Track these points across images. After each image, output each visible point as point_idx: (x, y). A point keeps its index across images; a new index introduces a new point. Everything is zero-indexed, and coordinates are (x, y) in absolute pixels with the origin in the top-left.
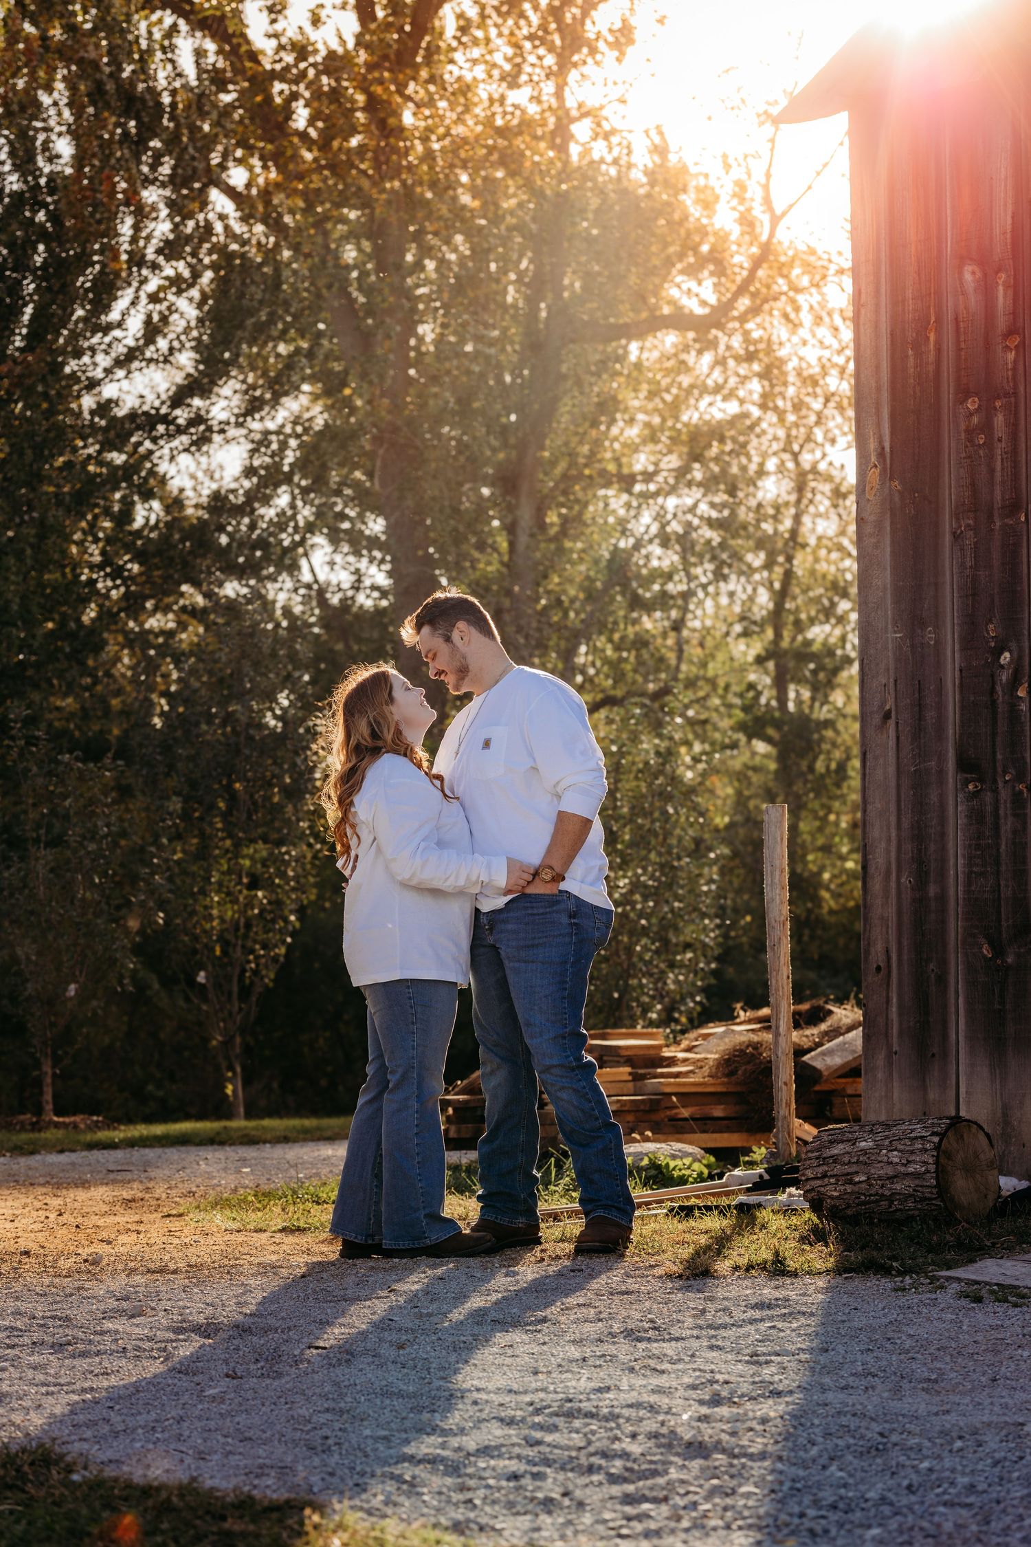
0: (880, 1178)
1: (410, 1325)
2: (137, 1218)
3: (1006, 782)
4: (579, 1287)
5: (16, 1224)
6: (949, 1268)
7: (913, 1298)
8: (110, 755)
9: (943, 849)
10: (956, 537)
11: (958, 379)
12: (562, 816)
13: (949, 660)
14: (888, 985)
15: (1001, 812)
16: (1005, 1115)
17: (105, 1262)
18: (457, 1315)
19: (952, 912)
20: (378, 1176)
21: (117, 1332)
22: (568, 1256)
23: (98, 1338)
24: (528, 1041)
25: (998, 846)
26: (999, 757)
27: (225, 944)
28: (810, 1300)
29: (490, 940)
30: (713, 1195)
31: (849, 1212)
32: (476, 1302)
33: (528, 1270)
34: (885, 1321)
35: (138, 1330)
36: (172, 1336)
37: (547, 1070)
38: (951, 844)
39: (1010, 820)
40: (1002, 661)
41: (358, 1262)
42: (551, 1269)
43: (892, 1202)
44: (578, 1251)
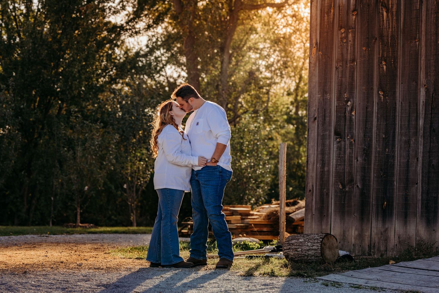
0: (305, 250)
1: (164, 287)
2: (97, 253)
3: (348, 139)
4: (215, 278)
5: (62, 254)
6: (320, 276)
7: (309, 284)
8: (99, 122)
9: (329, 157)
10: (337, 68)
11: (339, 23)
12: (218, 144)
13: (333, 103)
14: (313, 195)
15: (346, 147)
16: (344, 233)
17: (83, 265)
18: (179, 284)
19: (331, 175)
20: (160, 244)
21: (81, 285)
22: (214, 269)
23: (75, 287)
24: (206, 207)
25: (345, 157)
26: (346, 131)
27: (132, 177)
28: (279, 284)
29: (197, 178)
30: (259, 253)
31: (296, 259)
32: (185, 281)
33: (202, 272)
34: (300, 290)
35: (87, 285)
36: (96, 287)
37: (211, 215)
38: (332, 156)
39: (349, 150)
40: (348, 104)
41: (154, 268)
42: (208, 272)
43: (308, 257)
44: (217, 267)
